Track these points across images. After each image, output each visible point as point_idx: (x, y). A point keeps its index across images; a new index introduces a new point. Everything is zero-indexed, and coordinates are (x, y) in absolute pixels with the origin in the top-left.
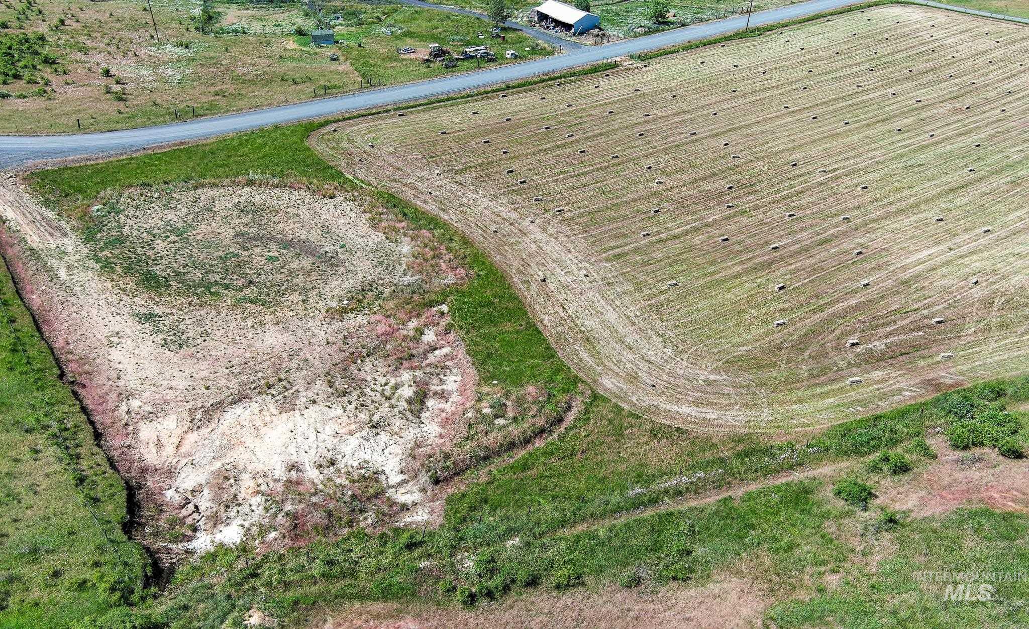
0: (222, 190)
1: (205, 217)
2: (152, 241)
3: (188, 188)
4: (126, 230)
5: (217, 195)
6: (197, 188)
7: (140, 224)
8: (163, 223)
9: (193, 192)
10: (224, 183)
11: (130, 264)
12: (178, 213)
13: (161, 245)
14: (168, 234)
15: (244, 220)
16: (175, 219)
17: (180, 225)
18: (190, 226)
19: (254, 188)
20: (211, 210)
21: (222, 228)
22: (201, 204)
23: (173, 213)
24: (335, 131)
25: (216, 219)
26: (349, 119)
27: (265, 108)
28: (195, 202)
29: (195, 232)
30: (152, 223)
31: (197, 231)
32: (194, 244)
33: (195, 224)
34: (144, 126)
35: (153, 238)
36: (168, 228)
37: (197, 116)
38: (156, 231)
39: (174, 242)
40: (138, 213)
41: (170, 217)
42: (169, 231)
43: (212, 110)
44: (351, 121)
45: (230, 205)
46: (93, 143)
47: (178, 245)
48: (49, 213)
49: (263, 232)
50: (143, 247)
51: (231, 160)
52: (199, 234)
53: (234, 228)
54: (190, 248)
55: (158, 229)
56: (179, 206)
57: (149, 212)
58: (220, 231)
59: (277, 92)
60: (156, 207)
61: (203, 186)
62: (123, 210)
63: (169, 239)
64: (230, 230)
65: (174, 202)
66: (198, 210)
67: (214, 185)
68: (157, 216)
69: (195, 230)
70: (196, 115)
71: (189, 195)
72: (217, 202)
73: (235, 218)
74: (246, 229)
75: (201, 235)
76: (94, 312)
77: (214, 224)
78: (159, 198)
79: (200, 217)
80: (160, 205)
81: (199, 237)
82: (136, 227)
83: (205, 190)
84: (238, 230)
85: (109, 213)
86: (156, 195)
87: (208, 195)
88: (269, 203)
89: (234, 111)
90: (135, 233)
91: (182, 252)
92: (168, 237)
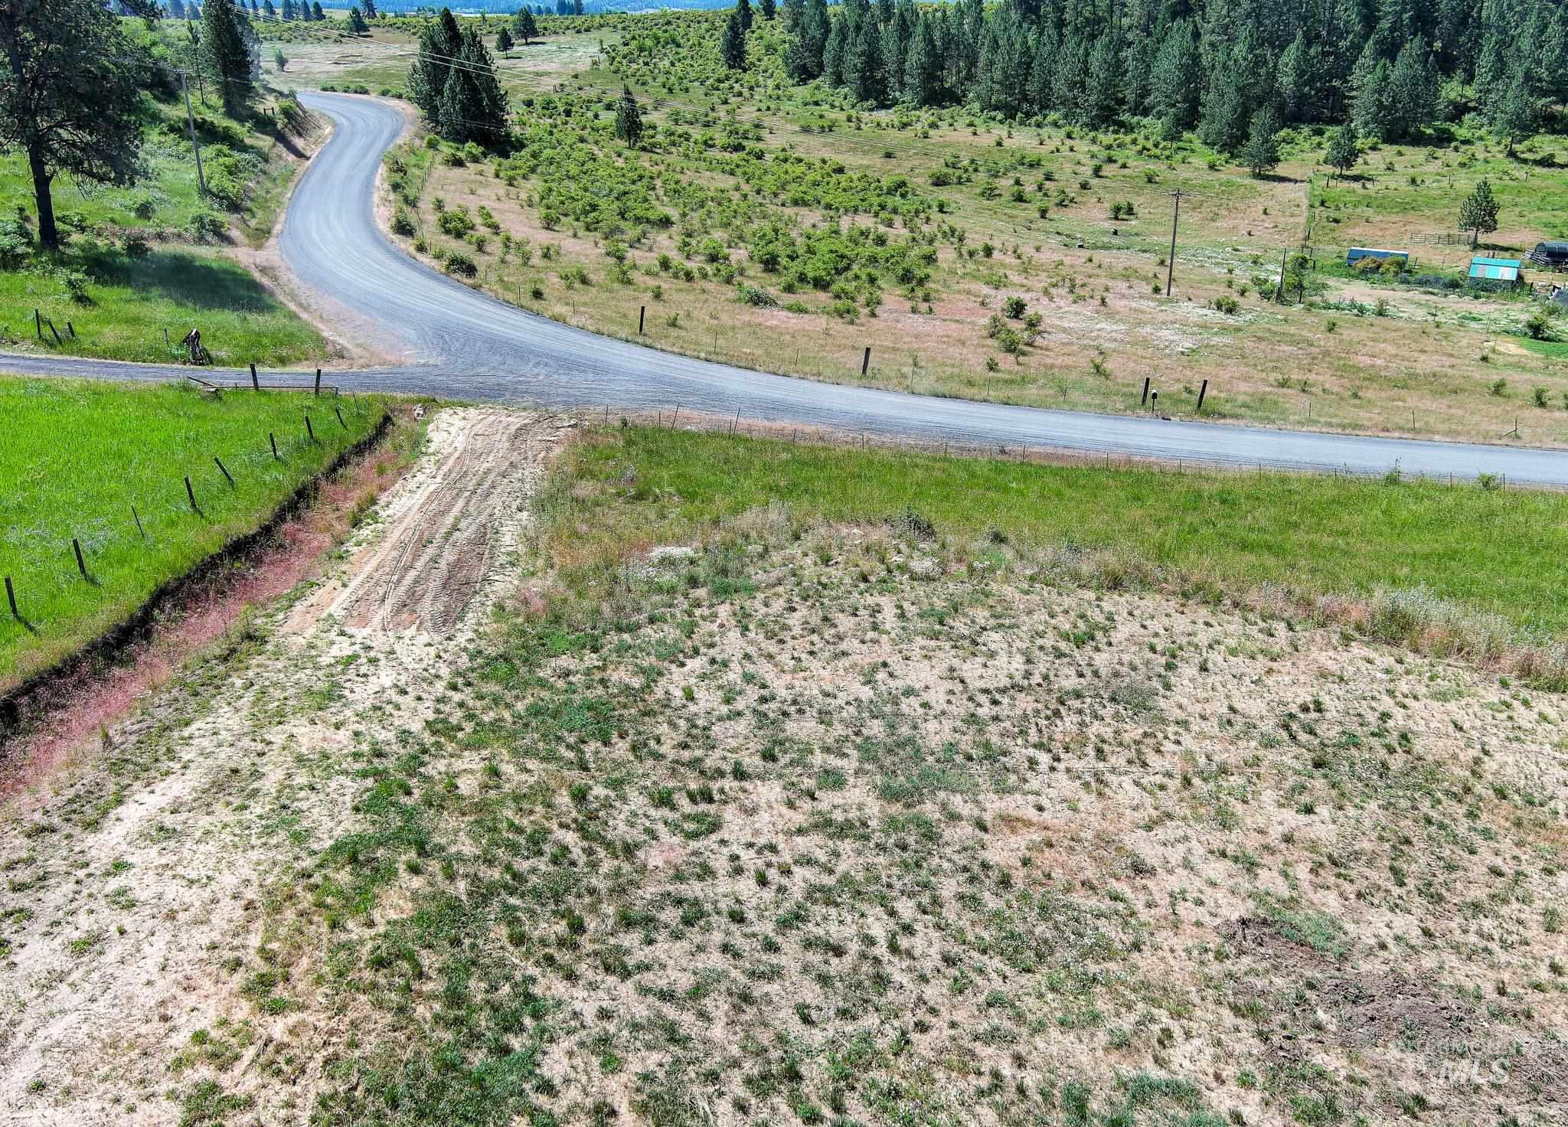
0: (1234, 624)
1: (1095, 728)
2: (740, 774)
3: (1076, 576)
4: (676, 681)
5: (1203, 638)
6: (1116, 584)
7: (765, 670)
8: (866, 693)
9: (1091, 595)
10: (1252, 597)
12: (971, 670)
13: (763, 818)
14: (848, 765)
15: (1323, 828)
16: (937, 697)
17: (935, 734)
18: (991, 755)
19: (1410, 658)
20: (1138, 702)
21: (1170, 830)
22: (1101, 660)
23: (947, 657)
25: (1152, 758)
27: (1437, 437)
28: (1079, 643)
29: (994, 805)
30: (822, 675)
31: (1012, 804)
32: (949, 887)
33: (1020, 752)
35: (752, 762)
36: (876, 728)
38: (803, 728)
39: (843, 830)
40: (794, 620)
41: (921, 674)
42: (868, 751)
43: (1259, 411)
45: (1254, 707)
47: (850, 860)
48: (516, 532)
50: (664, 800)
51: (1294, 537)
52: (1010, 822)
53: (1251, 867)
54: (906, 908)
55: (825, 717)
56: (994, 640)
57: (845, 623)
58: (1149, 851)
60: (888, 616)
61: (1145, 583)
62: (751, 590)
63: (828, 799)
64: (1218, 869)
65: (981, 615)
66: (1068, 681)
67: (1193, 593)
68: (863, 656)
69: (1003, 790)
70: (1203, 410)
71: (1067, 602)
72: (1188, 671)
73: (1269, 796)
74: (1331, 902)
75: (1021, 841)
77: (1125, 790)
78: (928, 579)
79: (1069, 723)
80: (911, 610)
81: (1002, 851)
82: (734, 676)
83: (1150, 602)
84: (1269, 880)
85: (693, 582)
86: (922, 565)
87: (1154, 626)
88: (1504, 764)
89: (1330, 425)
90: (708, 700)
91: (838, 926)
92: (834, 780)
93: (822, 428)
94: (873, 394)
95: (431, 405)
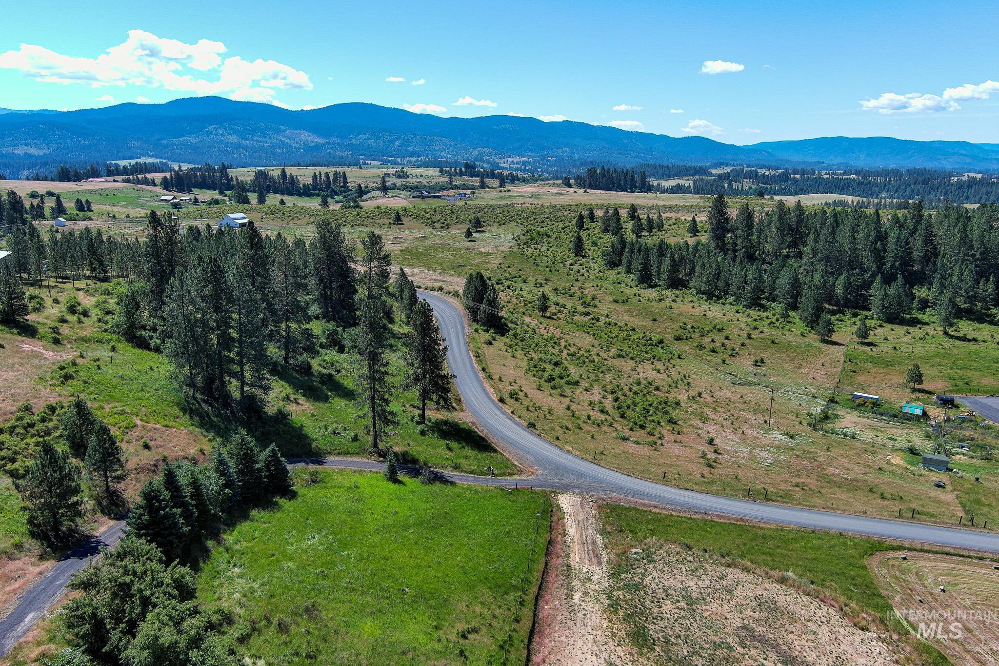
0: (751, 577)
1: (722, 596)
2: (663, 599)
3: (721, 563)
4: (647, 581)
5: (744, 580)
6: (729, 566)
7: (662, 580)
8: (681, 586)
9: (724, 568)
10: (757, 571)
11: (632, 613)
12: (700, 583)
13: (668, 606)
14: (680, 599)
15: (757, 615)
16: (694, 588)
17: (694, 595)
18: (704, 599)
19: (784, 587)
20: (730, 592)
21: (732, 613)
22: (724, 583)
23: (695, 580)
24: (905, 559)
25: (731, 602)
26: (928, 551)
27: (838, 512)
28: (721, 579)
29: (704, 607)
30: (673, 582)
31: (707, 607)
32: (698, 619)
33: (709, 599)
34: (717, 494)
35: (665, 597)
36: (684, 593)
37: (767, 500)
38: (671, 592)
39: (681, 609)
40: (665, 569)
41: (691, 583)
42: (683, 597)
43: (785, 498)
44: (930, 556)
45: (750, 594)
46: (667, 495)
47: (683, 613)
48: (599, 541)
49: (770, 635)
50: (652, 602)
51: (778, 551)
52: (707, 610)
53: (743, 620)
54: (692, 621)
55: (675, 590)
56: (704, 577)
57: (676, 571)
58: (728, 617)
59: (859, 502)
60: (684, 570)
61: (735, 566)
62: (655, 562)
63: (678, 604)
64: (738, 620)
65: (702, 571)
66: (718, 587)
67: (746, 569)
68: (680, 578)
69: (706, 605)
70: (767, 497)
71: (719, 569)
72: (740, 586)
73: (749, 610)
74: (754, 625)
75: (709, 613)
76: (580, 643)
77: (726, 607)
78: (691, 562)
79: (718, 594)
80: (688, 569)
81: (706, 614)
82: (657, 581)
83: (736, 570)
84: (746, 622)
85: (643, 559)
86: (690, 559)
87: (736, 576)
88: (792, 608)
89: (806, 505)
90: (653, 586)
91: (682, 622)
92: (678, 601)
93: (656, 503)
94: (667, 488)
95: (555, 493)
